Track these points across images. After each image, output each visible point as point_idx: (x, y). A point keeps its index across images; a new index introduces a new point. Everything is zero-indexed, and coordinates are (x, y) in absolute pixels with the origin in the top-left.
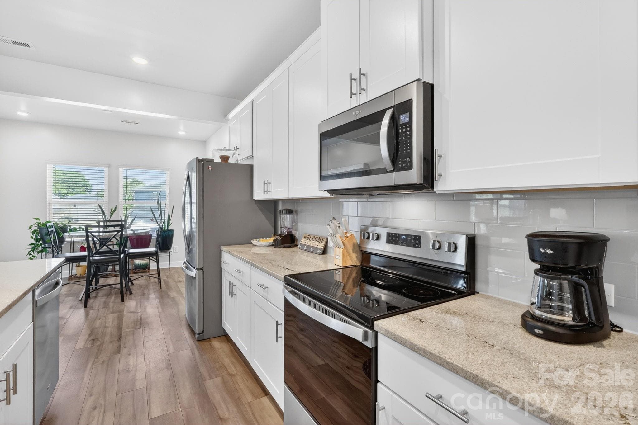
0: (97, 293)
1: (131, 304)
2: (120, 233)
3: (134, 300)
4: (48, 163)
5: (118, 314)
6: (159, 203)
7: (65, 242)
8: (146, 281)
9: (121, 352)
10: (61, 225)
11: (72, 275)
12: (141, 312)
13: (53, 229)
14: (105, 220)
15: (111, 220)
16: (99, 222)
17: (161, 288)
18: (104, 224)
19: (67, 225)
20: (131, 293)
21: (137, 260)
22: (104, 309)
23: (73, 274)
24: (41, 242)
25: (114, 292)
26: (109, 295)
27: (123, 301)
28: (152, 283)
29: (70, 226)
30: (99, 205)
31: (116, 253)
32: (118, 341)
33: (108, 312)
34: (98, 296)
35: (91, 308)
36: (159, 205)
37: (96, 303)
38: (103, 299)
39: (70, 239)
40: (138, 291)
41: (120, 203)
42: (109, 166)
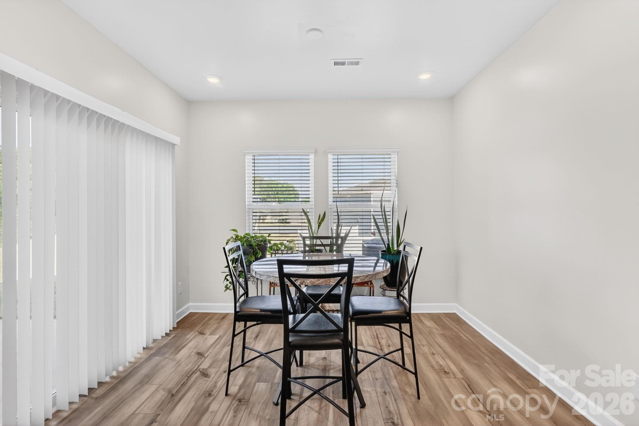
29: (269, 241)
30: (303, 209)
41: (330, 207)
42: (316, 152)
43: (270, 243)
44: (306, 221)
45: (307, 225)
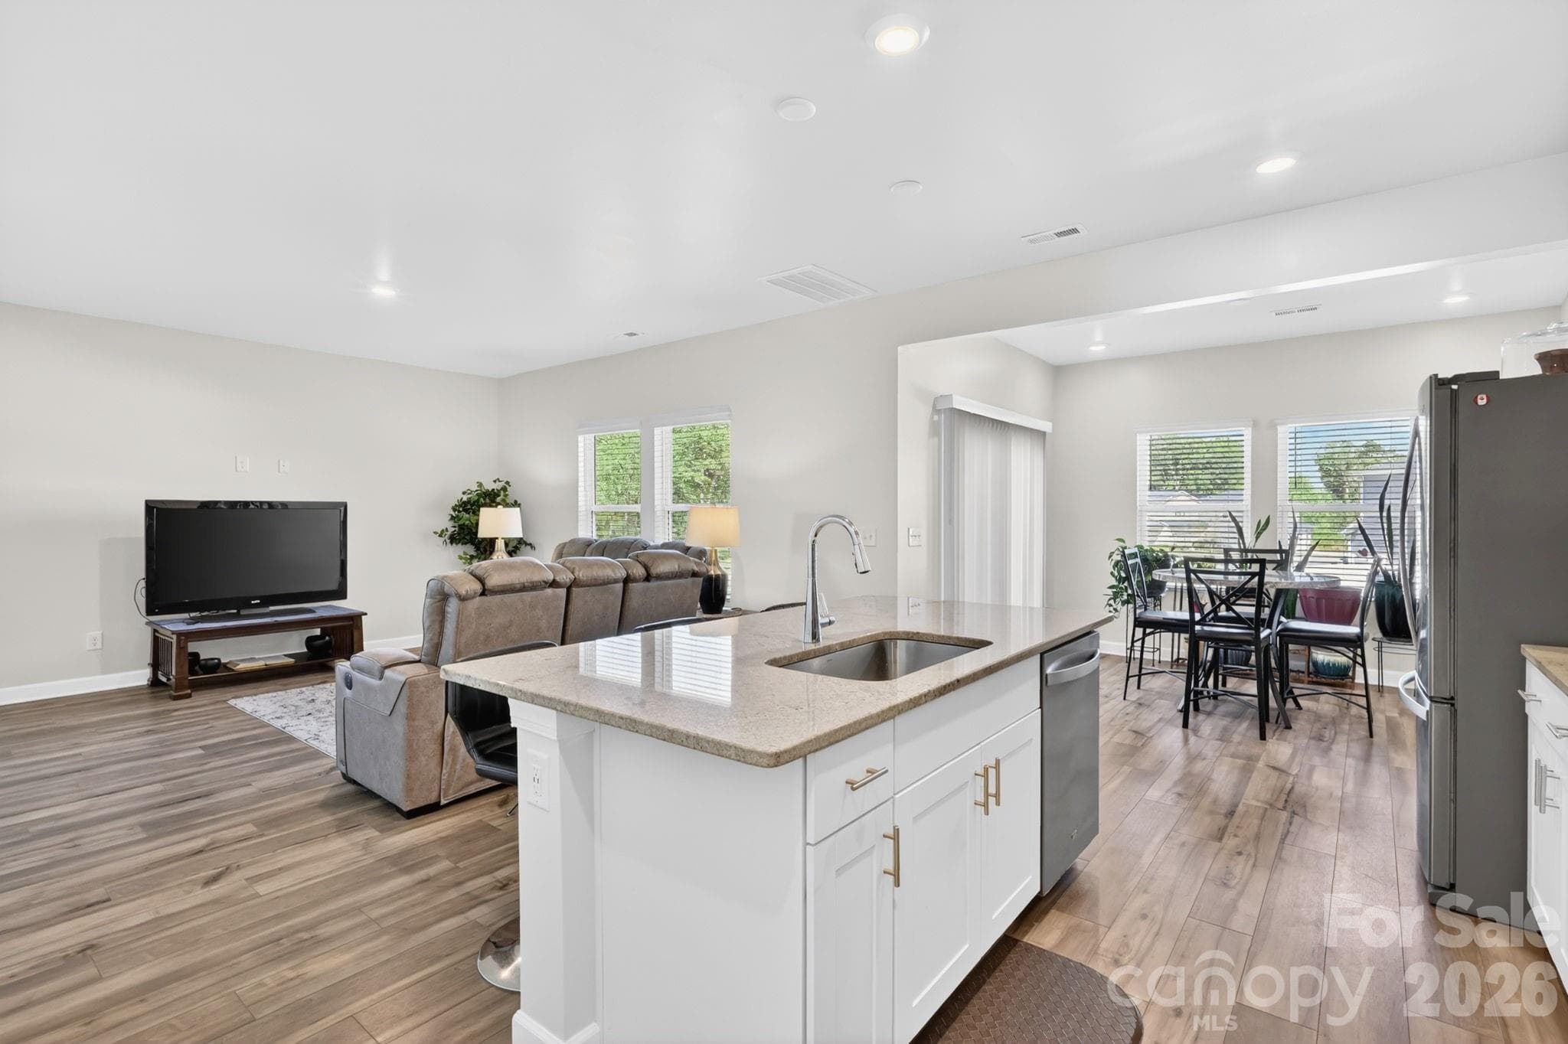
0: (1216, 707)
1: (1280, 749)
2: (1256, 579)
3: (1289, 743)
4: (1138, 432)
5: (1245, 762)
6: (1386, 507)
7: (1167, 589)
8: (1338, 708)
9: (1224, 841)
10: (1161, 555)
11: (1178, 659)
12: (1297, 775)
13: (1138, 560)
14: (1242, 547)
15: (1257, 547)
16: (1227, 551)
17: (1371, 736)
18: (1242, 555)
19: (1169, 554)
20: (1288, 727)
21: (1319, 652)
22: (1219, 742)
23: (1180, 657)
24: (1126, 584)
25: (1250, 713)
26: (1237, 716)
27: (1263, 737)
28: (1351, 716)
29: (1173, 557)
30: (1230, 513)
31: (1249, 625)
32: (1226, 816)
33: (1225, 752)
34: (1215, 712)
35: (1196, 731)
36: (1385, 514)
37: (1207, 725)
38: (1224, 722)
39: (1174, 584)
40: (1308, 727)
41: (1280, 509)
42: (1255, 425)
43: (1174, 559)
44: (1235, 530)
45: (1237, 536)
